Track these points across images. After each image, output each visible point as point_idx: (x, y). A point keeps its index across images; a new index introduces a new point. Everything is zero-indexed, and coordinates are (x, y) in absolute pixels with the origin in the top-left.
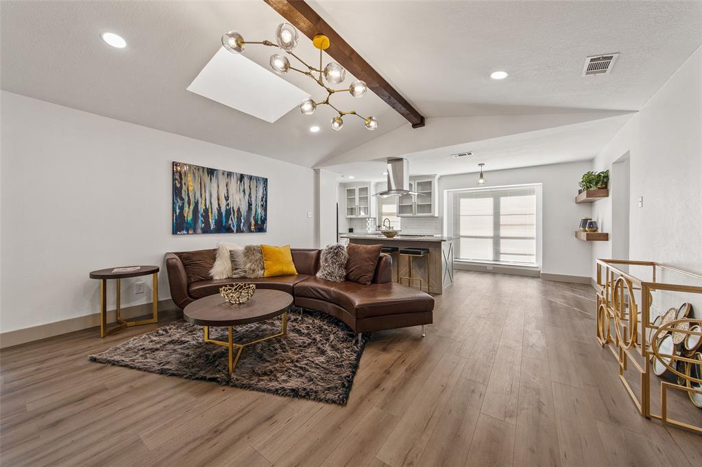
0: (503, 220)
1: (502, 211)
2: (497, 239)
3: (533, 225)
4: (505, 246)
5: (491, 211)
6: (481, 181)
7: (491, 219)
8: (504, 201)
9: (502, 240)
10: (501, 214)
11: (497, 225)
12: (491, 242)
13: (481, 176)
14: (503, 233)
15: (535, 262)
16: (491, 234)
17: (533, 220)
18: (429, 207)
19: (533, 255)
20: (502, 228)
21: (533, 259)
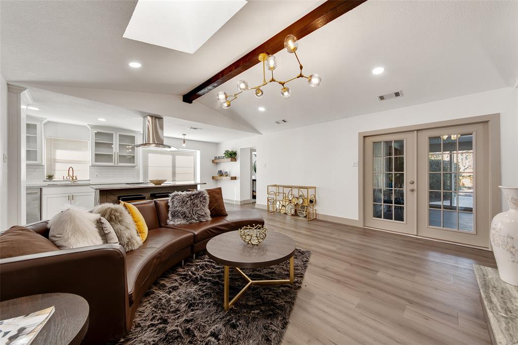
1: (177, 165)
6: (184, 145)
11: (174, 174)
13: (184, 142)
20: (177, 175)
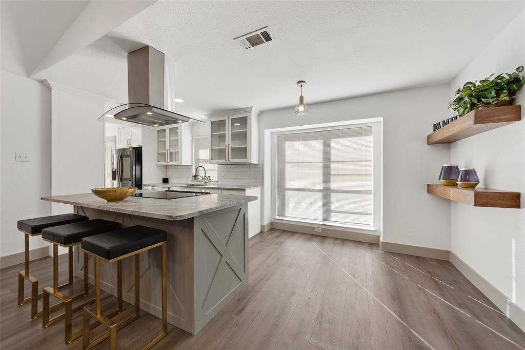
0: (334, 168)
1: (333, 157)
2: (327, 193)
3: (371, 174)
4: (337, 202)
5: (320, 157)
6: (301, 108)
7: (320, 167)
8: (335, 143)
9: (333, 195)
10: (332, 160)
11: (327, 175)
12: (319, 196)
13: (301, 101)
14: (335, 184)
15: (372, 223)
16: (319, 185)
17: (370, 168)
18: (243, 151)
19: (371, 214)
20: (332, 178)
21: (370, 219)
